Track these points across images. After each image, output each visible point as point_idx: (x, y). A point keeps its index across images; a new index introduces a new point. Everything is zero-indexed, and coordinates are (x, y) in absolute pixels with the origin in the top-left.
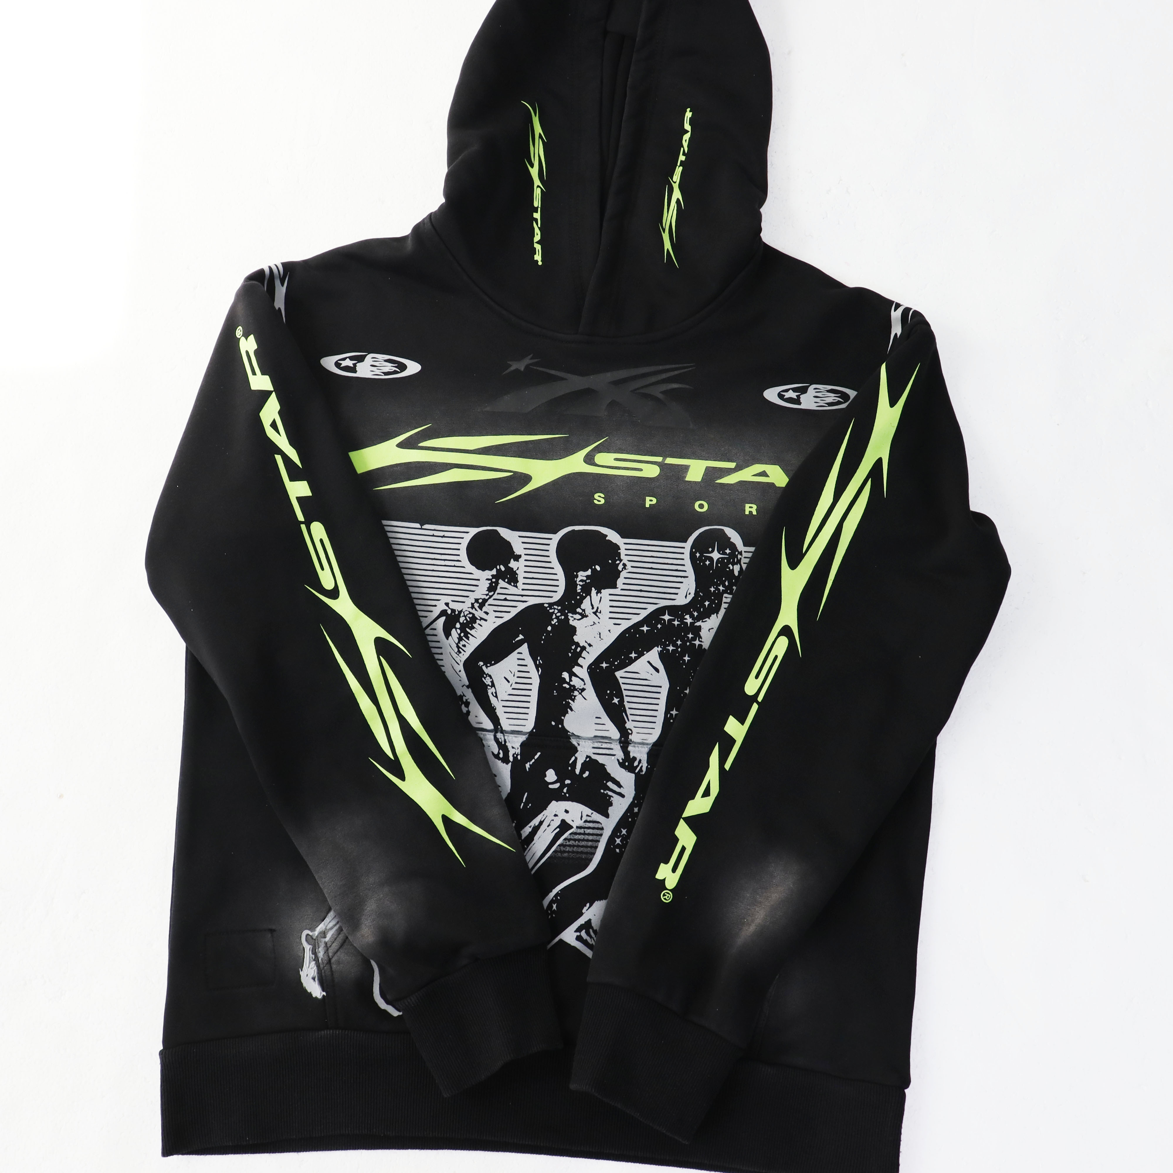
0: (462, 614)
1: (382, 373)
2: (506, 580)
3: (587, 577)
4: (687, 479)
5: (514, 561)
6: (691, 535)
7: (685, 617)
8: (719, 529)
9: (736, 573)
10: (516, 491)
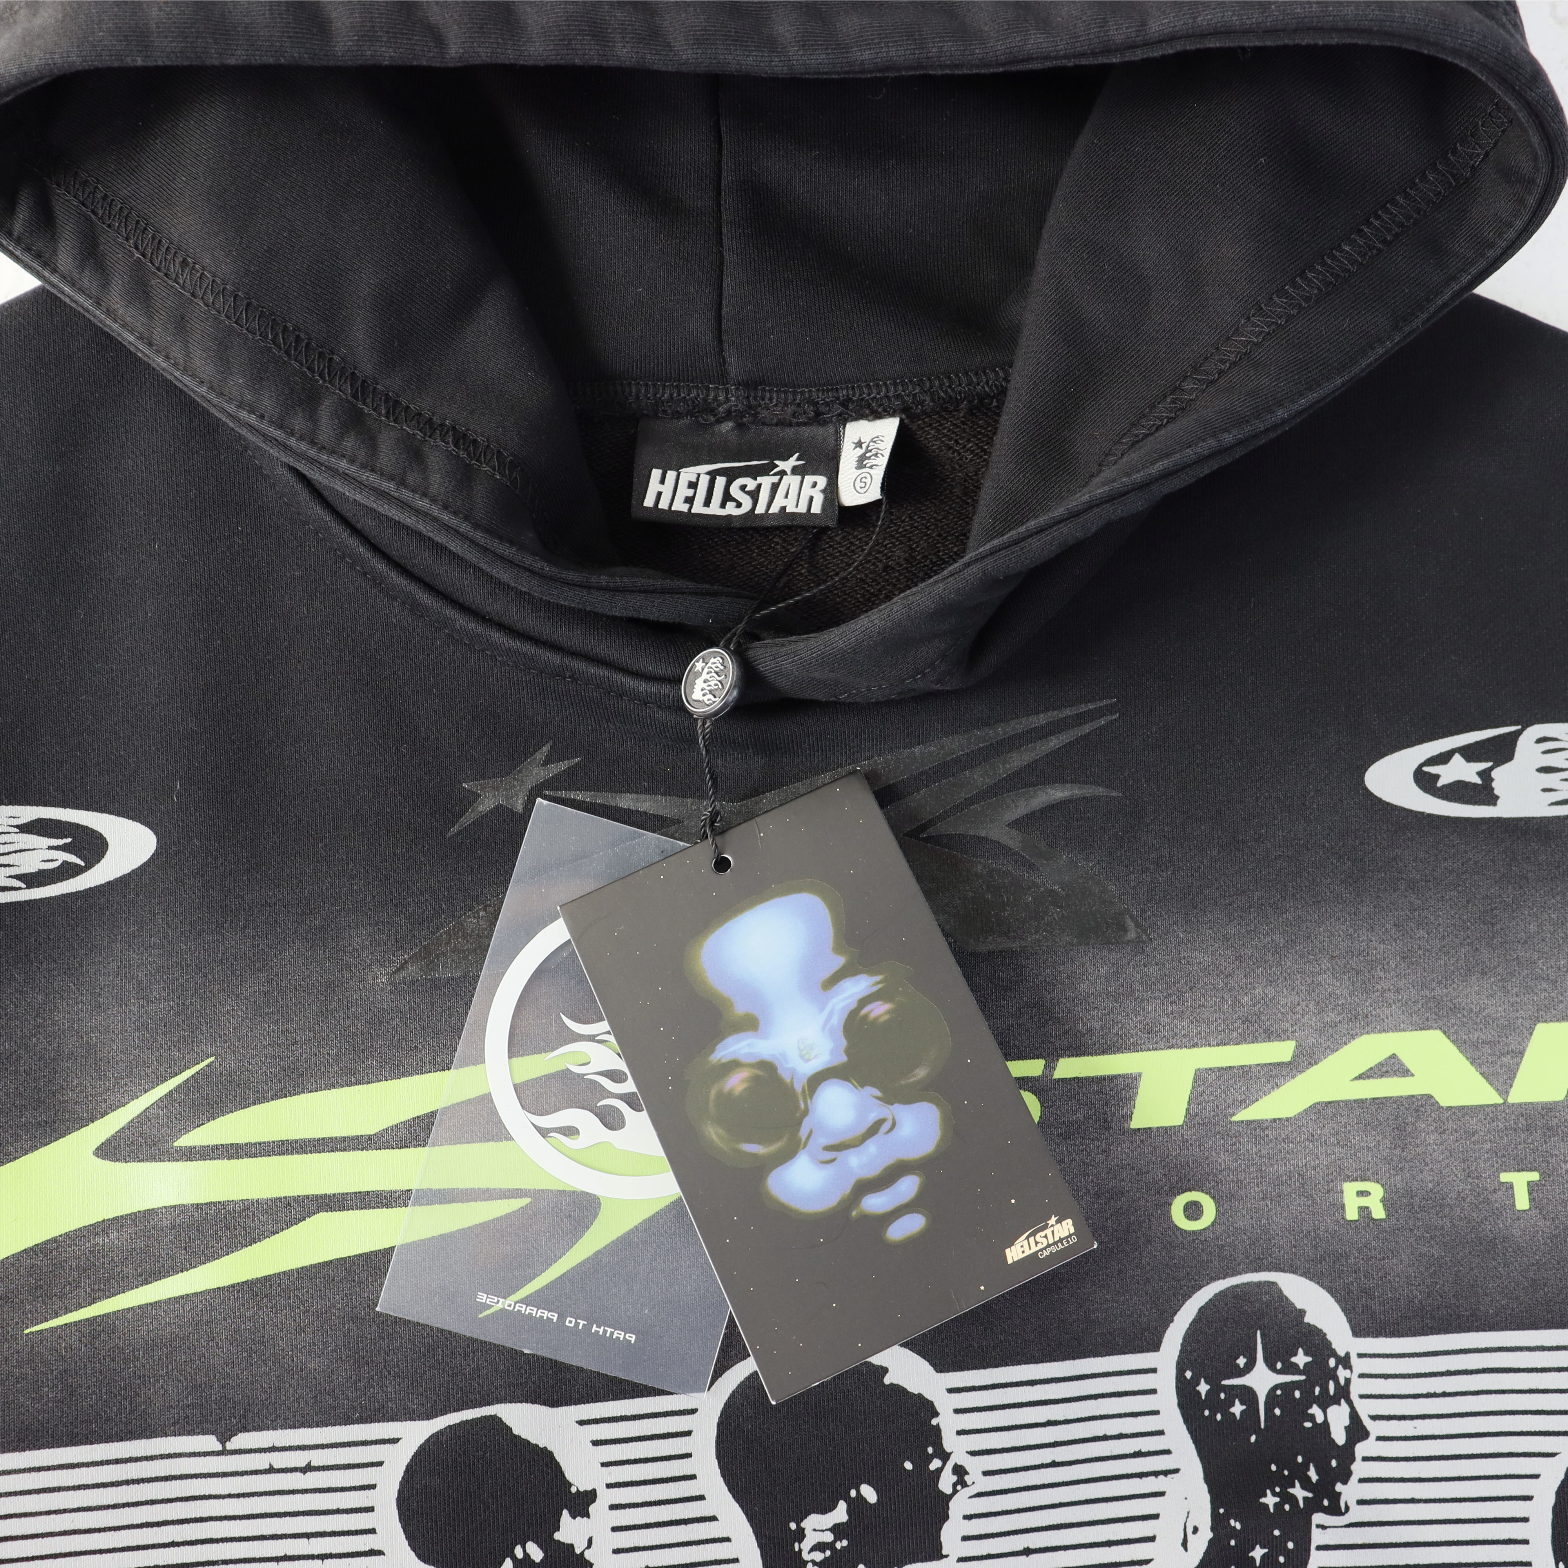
1: (19, 878)
3: (837, 1530)
4: (1135, 1124)
5: (574, 1517)
6: (1172, 1321)
8: (1259, 1284)
9: (1339, 1437)
10: (549, 1263)
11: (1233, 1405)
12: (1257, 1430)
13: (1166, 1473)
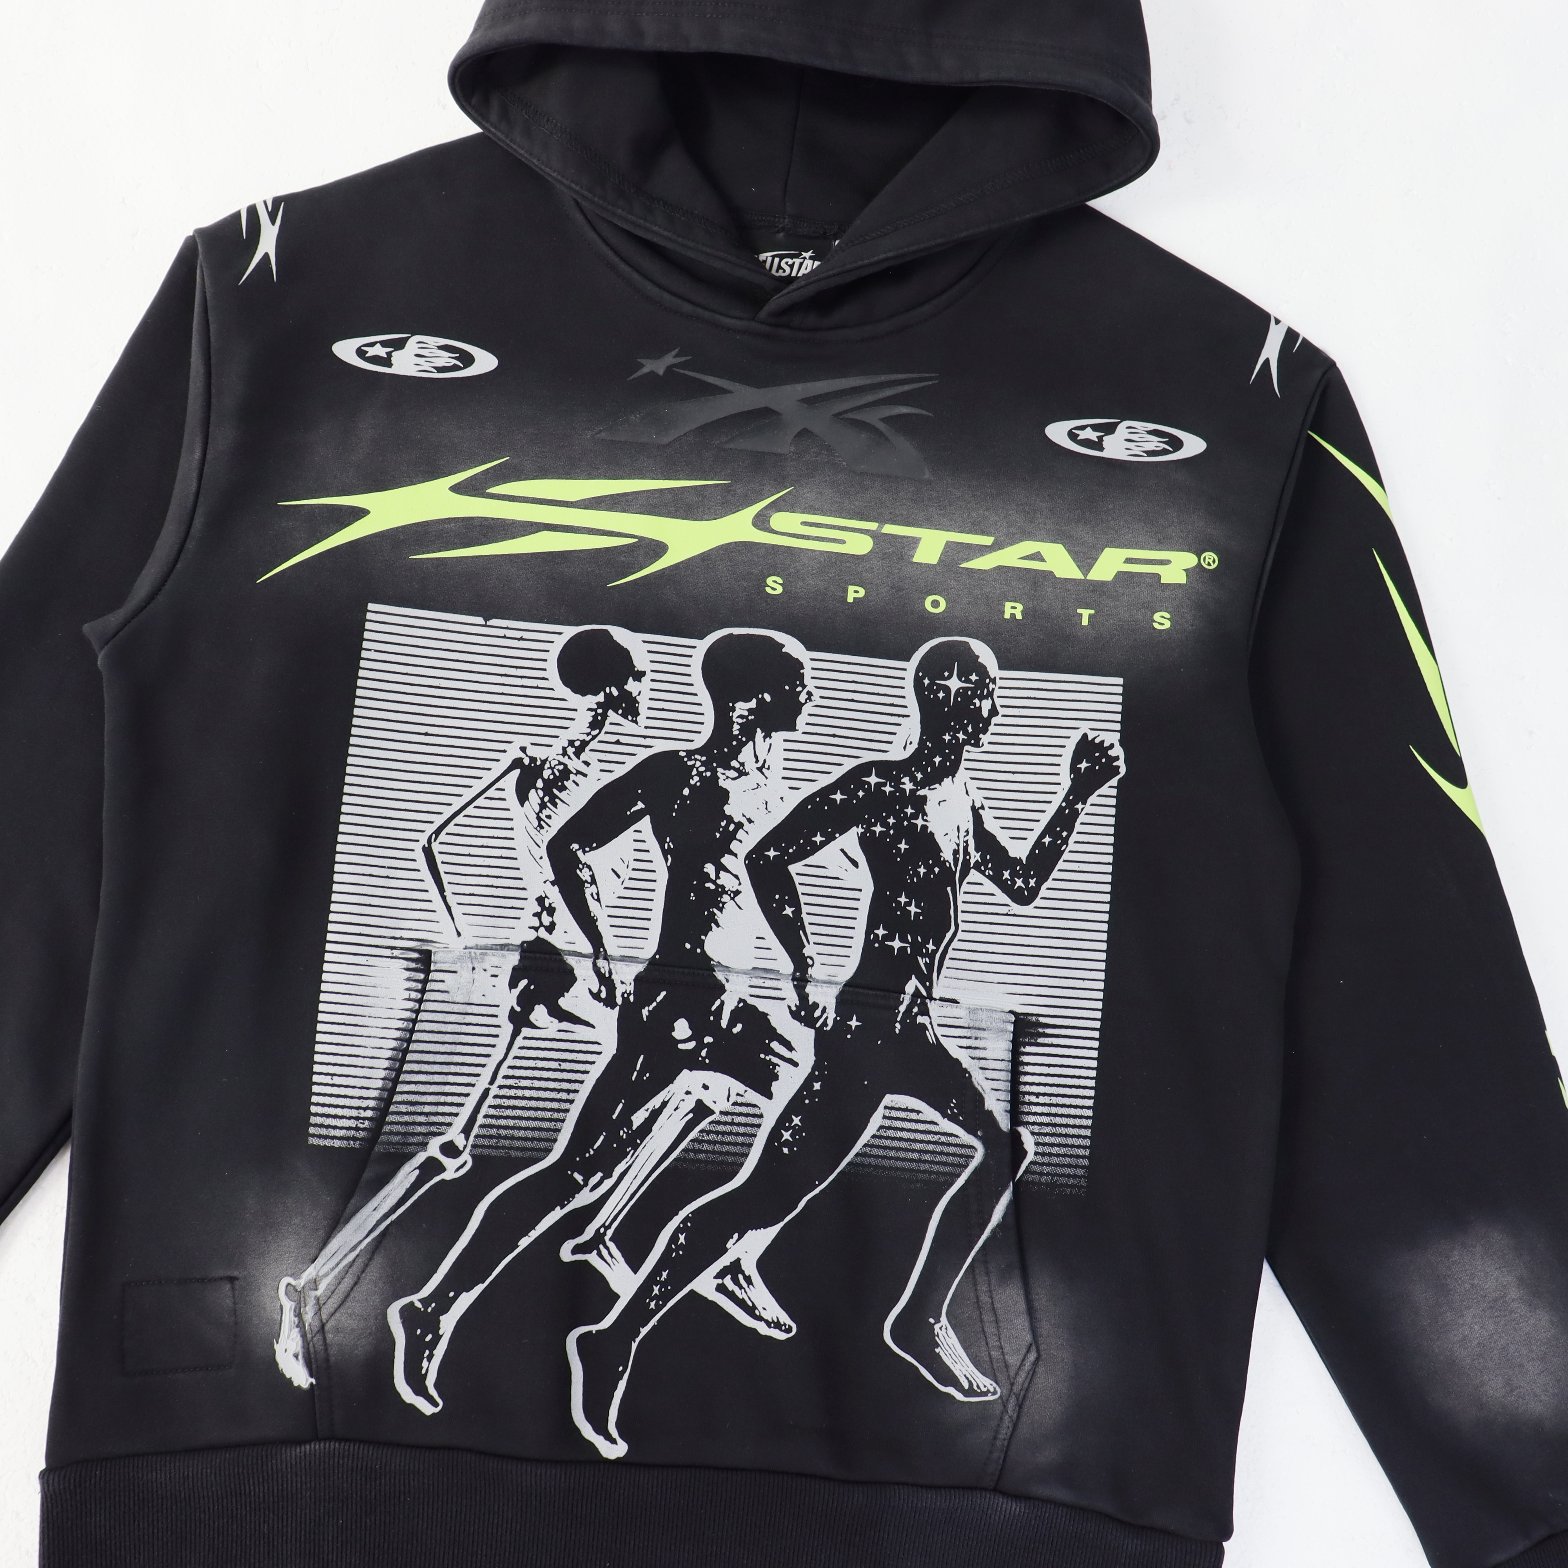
0: (547, 765)
1: (434, 368)
2: (620, 712)
3: (750, 711)
4: (915, 560)
5: (634, 680)
6: (918, 650)
7: (903, 780)
8: (961, 642)
9: (985, 714)
10: (641, 568)
11: (939, 693)
12: (949, 706)
13: (904, 716)
